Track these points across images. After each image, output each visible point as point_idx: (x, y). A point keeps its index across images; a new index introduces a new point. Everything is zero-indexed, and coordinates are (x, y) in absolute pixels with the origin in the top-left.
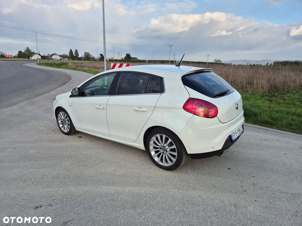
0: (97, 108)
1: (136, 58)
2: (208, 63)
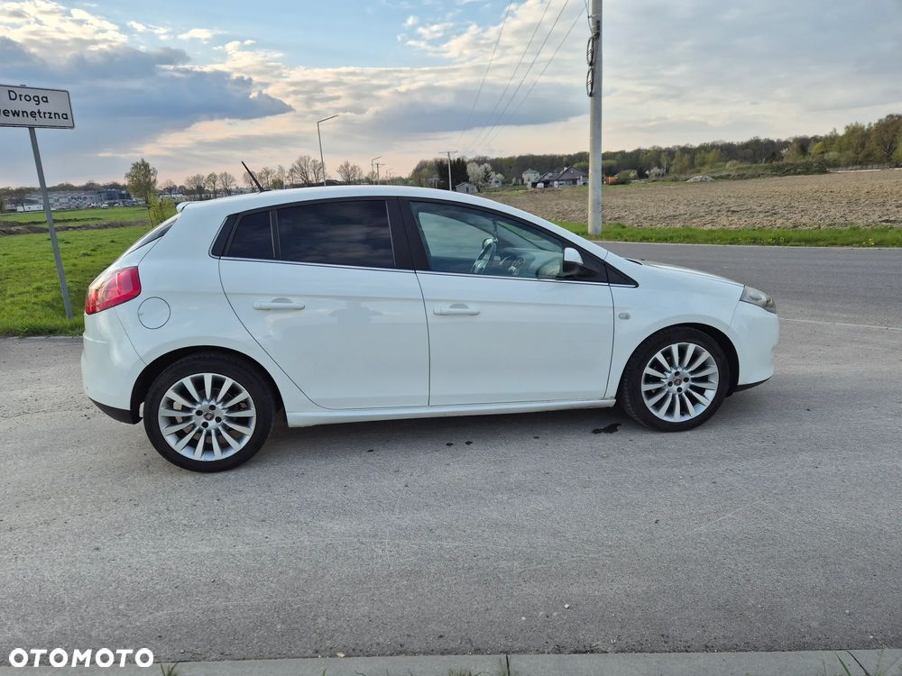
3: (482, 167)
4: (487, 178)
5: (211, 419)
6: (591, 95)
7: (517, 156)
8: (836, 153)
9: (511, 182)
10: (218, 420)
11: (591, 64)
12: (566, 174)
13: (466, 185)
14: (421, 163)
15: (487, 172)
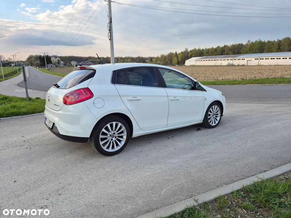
3: (57, 59)
4: (59, 63)
5: (113, 137)
6: (110, 40)
7: (68, 56)
8: (159, 62)
9: (67, 65)
10: (116, 137)
11: (109, 30)
12: (87, 63)
13: (51, 65)
14: (30, 56)
15: (59, 61)
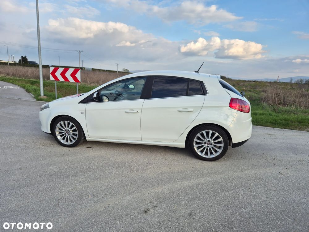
0: (127, 113)
1: (34, 62)
2: (118, 72)
